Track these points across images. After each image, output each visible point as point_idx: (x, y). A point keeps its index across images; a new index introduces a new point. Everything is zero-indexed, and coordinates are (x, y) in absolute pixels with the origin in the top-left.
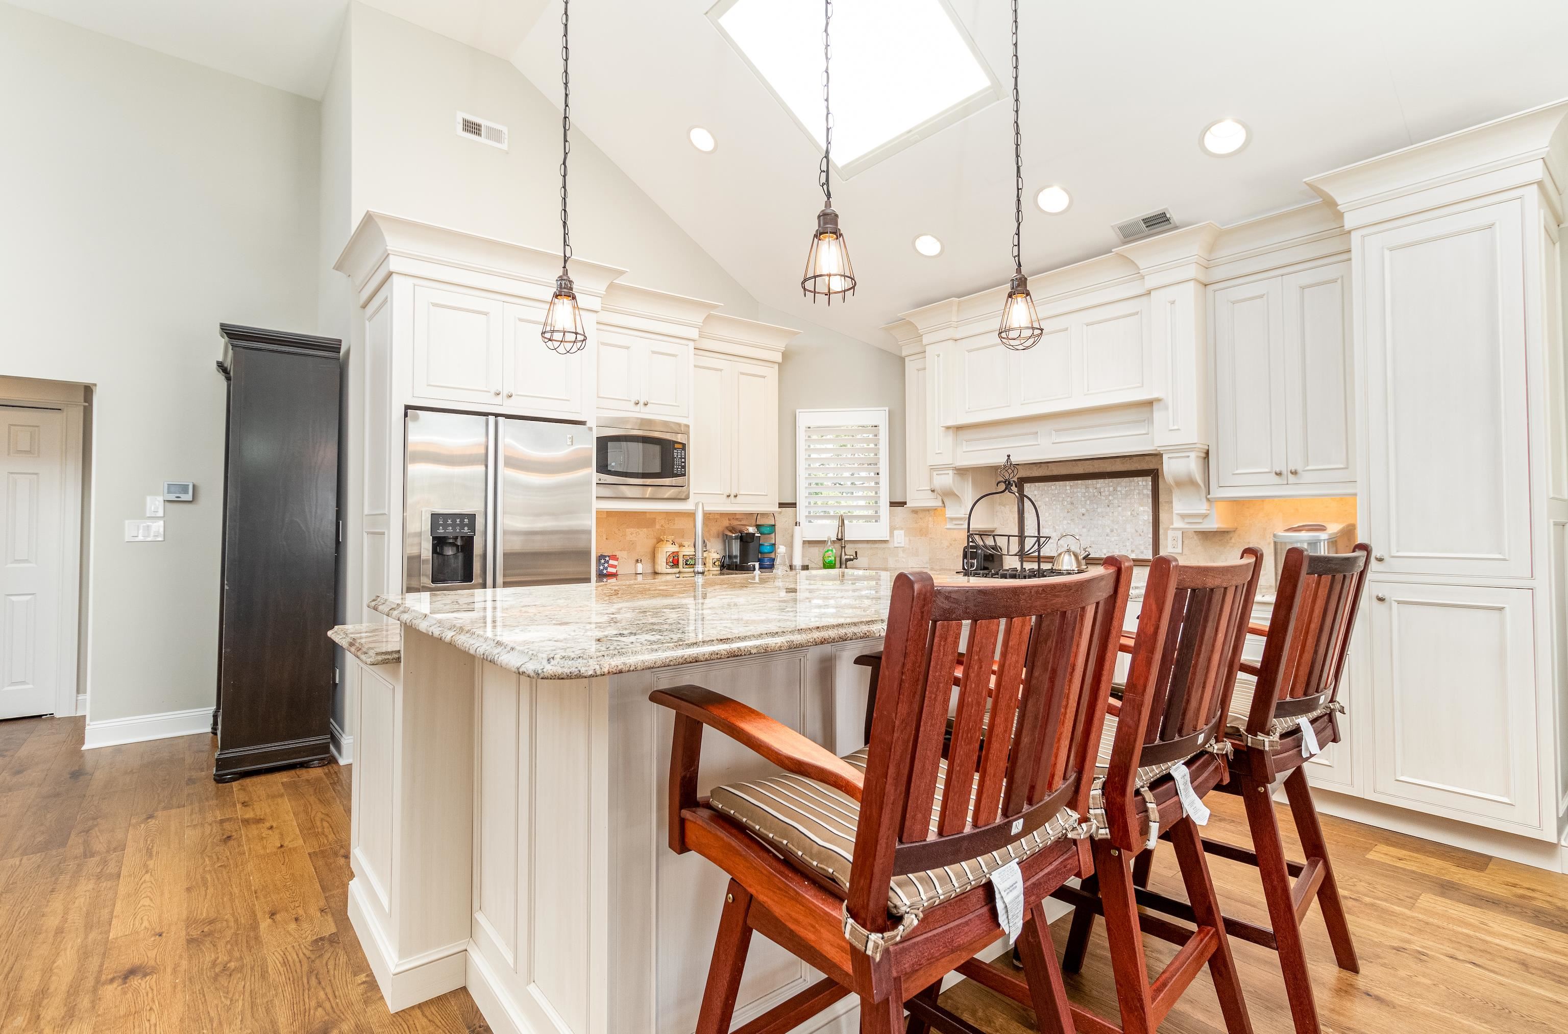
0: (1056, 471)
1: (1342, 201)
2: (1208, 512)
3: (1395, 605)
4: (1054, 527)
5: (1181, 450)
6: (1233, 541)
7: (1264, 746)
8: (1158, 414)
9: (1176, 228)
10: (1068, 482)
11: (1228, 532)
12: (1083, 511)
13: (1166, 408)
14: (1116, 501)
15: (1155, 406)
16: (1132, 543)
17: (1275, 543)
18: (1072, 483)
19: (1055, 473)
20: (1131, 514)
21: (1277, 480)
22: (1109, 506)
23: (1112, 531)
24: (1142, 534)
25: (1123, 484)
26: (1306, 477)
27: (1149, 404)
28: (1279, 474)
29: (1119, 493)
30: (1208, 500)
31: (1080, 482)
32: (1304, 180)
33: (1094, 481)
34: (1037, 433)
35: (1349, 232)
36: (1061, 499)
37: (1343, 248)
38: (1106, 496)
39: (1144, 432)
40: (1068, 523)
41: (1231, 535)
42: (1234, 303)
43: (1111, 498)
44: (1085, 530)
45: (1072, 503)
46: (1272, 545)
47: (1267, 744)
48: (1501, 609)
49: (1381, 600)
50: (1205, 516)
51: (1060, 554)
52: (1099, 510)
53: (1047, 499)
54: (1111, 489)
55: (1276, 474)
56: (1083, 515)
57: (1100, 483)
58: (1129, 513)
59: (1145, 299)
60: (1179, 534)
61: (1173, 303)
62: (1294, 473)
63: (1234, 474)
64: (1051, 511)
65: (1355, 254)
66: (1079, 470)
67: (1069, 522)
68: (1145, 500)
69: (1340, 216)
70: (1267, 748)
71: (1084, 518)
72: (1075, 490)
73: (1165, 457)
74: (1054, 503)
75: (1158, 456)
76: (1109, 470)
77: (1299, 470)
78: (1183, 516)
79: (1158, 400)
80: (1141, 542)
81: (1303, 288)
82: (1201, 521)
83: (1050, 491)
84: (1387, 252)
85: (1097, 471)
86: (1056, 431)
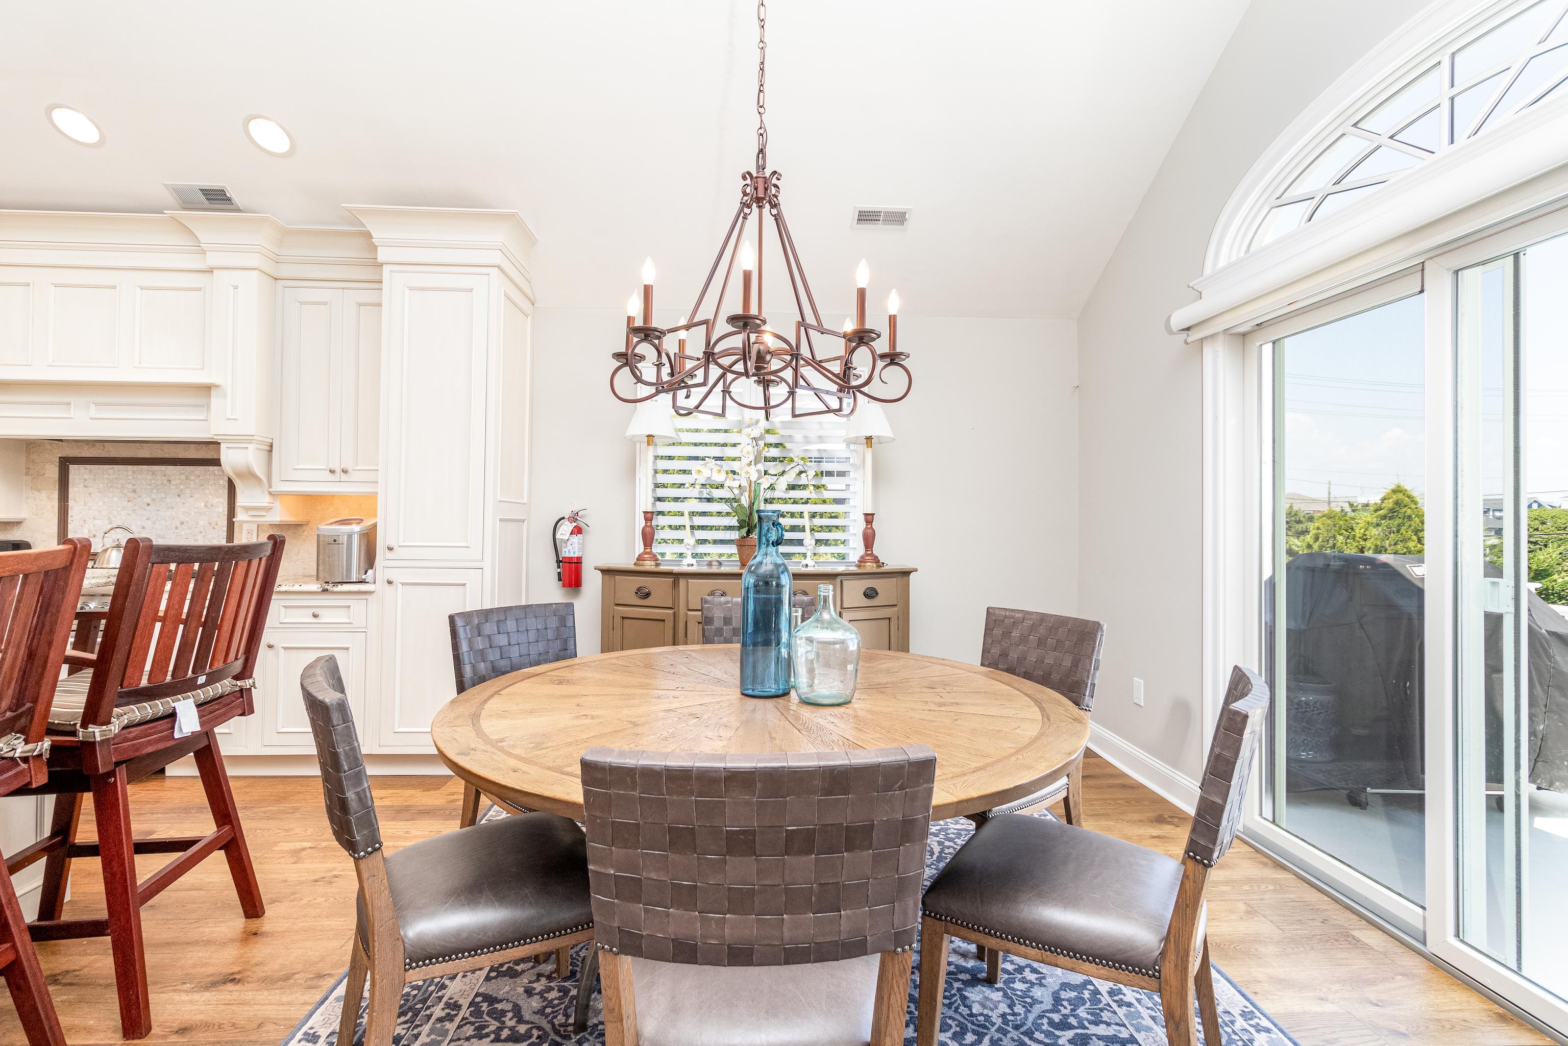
0: (114, 453)
1: (378, 235)
2: (272, 505)
3: (400, 586)
4: (109, 518)
5: (243, 440)
6: (305, 534)
7: (95, 737)
8: (215, 401)
9: (239, 210)
10: (130, 467)
11: (301, 525)
12: (148, 500)
13: (225, 396)
14: (188, 491)
15: (213, 392)
16: (204, 536)
17: (318, 536)
18: (135, 468)
19: (113, 454)
20: (205, 506)
21: (331, 477)
22: (179, 496)
23: (182, 523)
24: (216, 527)
25: (197, 473)
26: (354, 476)
27: (206, 389)
28: (332, 472)
29: (192, 482)
30: (270, 493)
31: (145, 467)
32: (343, 205)
33: (163, 468)
34: (69, 404)
35: (381, 265)
36: (119, 486)
37: (376, 278)
38: (176, 485)
39: (202, 418)
40: (129, 514)
41: (304, 528)
42: (301, 303)
43: (182, 487)
44: (149, 522)
45: (134, 491)
46: (316, 537)
47: (97, 735)
48: (464, 585)
49: (390, 582)
50: (268, 509)
51: (106, 550)
52: (168, 500)
53: (101, 486)
54: (183, 477)
55: (331, 471)
56: (148, 505)
57: (170, 469)
58: (203, 505)
59: (207, 275)
60: (255, 527)
61: (236, 288)
62: (345, 471)
63: (294, 469)
64: (106, 500)
65: (385, 285)
66: (145, 453)
67: (130, 512)
68: (221, 491)
69: (374, 248)
70: (98, 739)
71: (148, 508)
72: (139, 477)
73: (223, 446)
74: (111, 490)
75: (215, 444)
76: (181, 456)
77: (350, 469)
78: (247, 509)
79: (217, 386)
80: (214, 536)
81: (360, 305)
82: (265, 514)
83: (106, 476)
84: (407, 290)
85: (167, 456)
86: (96, 404)
